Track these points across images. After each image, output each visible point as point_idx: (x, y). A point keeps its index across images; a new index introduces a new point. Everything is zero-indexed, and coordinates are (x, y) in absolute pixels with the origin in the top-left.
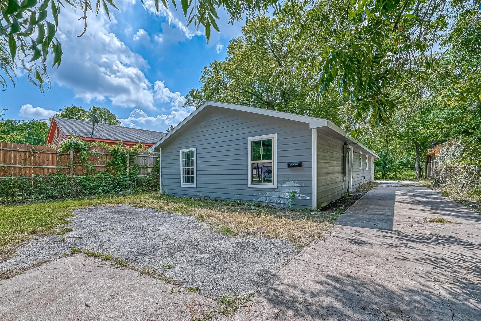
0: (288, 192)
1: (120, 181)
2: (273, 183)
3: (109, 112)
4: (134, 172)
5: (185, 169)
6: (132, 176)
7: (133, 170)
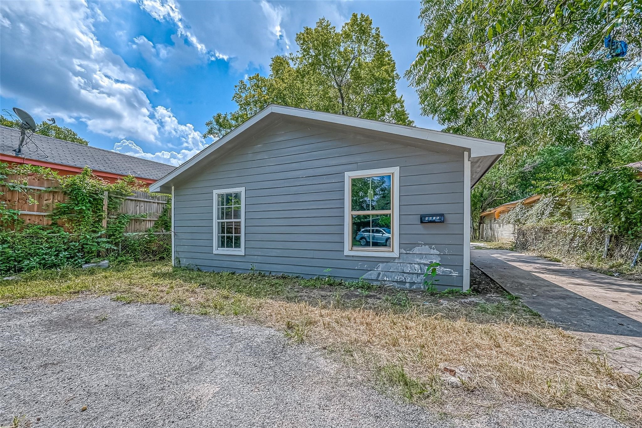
0: (419, 264)
1: (87, 244)
2: (391, 249)
3: (74, 135)
4: (118, 227)
5: (222, 223)
6: (114, 235)
7: (115, 224)
